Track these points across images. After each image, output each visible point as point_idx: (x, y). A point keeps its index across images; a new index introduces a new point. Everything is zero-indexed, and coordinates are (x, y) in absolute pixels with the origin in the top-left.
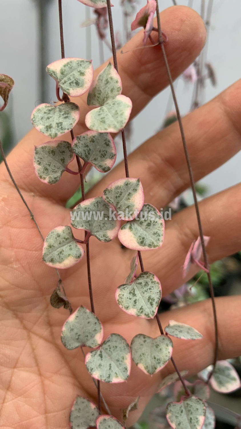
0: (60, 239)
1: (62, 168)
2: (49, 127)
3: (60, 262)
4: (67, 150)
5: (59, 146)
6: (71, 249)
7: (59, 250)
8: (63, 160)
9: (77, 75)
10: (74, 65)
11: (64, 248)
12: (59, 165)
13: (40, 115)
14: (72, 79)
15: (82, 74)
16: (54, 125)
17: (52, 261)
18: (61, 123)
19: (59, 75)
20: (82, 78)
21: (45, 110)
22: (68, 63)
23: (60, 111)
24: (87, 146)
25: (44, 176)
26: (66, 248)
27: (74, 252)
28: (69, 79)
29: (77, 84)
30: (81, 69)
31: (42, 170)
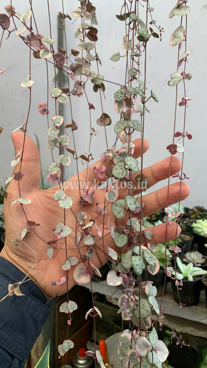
0: (54, 166)
1: (55, 146)
2: (51, 134)
3: (53, 172)
4: (56, 141)
5: (54, 140)
6: (56, 169)
7: (53, 169)
8: (55, 143)
9: (59, 120)
10: (59, 118)
11: (54, 169)
12: (54, 145)
13: (49, 131)
14: (58, 122)
15: (60, 120)
16: (52, 133)
17: (51, 172)
18: (54, 133)
19: (54, 121)
20: (60, 121)
21: (51, 130)
22: (57, 117)
23: (55, 130)
24: (61, 139)
25: (50, 148)
26: (55, 169)
27: (57, 170)
28: (57, 122)
29: (59, 123)
30: (60, 119)
31: (49, 146)
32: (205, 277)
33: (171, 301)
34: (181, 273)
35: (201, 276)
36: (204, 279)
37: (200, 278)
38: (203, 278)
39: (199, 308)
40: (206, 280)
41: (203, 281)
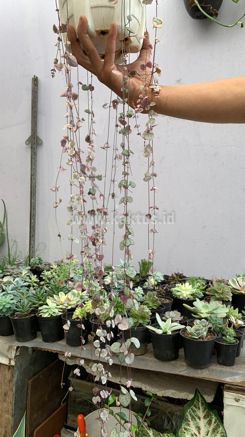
32: (182, 331)
33: (152, 359)
34: (161, 329)
35: (179, 330)
36: (182, 333)
37: (178, 332)
38: (180, 332)
39: (178, 362)
40: (183, 334)
41: (181, 334)
